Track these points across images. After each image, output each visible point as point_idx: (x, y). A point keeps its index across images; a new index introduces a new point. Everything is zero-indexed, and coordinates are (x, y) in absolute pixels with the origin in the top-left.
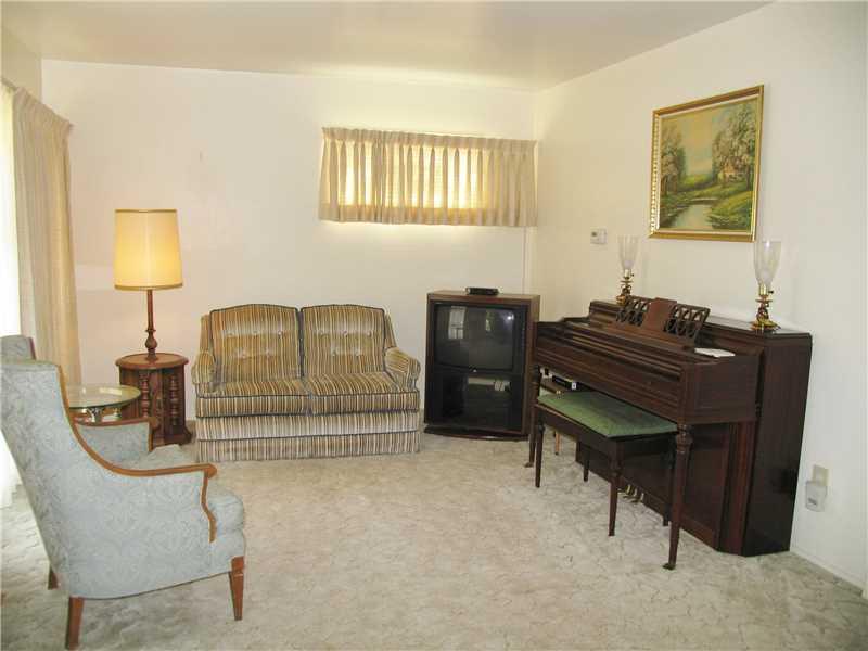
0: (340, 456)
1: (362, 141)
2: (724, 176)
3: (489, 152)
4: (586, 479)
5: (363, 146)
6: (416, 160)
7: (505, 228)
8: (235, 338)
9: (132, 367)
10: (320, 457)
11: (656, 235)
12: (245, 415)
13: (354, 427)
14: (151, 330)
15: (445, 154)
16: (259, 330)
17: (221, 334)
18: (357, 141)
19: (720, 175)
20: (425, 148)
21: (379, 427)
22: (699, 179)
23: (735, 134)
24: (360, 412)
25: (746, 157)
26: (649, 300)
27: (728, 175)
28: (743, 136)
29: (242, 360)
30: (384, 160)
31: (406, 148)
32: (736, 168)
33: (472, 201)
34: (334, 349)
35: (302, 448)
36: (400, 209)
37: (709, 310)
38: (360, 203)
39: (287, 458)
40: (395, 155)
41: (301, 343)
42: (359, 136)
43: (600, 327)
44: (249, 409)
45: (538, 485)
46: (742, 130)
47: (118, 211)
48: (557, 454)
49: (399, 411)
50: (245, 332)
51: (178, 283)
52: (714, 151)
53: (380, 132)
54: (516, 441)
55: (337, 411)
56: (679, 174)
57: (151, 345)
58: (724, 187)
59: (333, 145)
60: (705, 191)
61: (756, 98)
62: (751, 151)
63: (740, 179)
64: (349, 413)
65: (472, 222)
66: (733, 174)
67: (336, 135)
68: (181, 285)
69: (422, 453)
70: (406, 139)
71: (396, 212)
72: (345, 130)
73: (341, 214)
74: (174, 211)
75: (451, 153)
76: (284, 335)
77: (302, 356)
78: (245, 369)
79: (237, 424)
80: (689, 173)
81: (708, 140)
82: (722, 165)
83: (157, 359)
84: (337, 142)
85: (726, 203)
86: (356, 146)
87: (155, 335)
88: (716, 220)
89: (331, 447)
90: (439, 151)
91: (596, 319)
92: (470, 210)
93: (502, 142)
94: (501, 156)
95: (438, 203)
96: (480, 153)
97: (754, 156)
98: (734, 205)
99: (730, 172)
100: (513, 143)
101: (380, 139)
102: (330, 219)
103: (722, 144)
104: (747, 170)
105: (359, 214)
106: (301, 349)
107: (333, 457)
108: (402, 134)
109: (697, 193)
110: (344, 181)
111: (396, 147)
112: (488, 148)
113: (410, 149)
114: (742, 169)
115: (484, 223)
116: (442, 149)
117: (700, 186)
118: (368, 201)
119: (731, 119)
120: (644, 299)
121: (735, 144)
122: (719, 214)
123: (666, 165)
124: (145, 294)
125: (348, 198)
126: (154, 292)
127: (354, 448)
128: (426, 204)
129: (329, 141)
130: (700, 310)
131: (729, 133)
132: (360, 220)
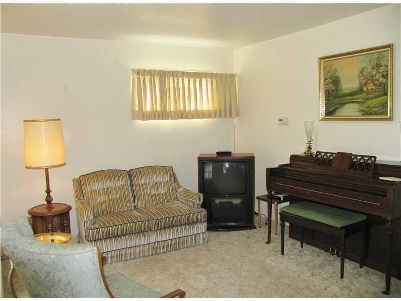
0: (169, 251)
1: (154, 76)
2: (368, 89)
3: (216, 80)
4: (302, 247)
5: (154, 79)
6: (181, 86)
7: (224, 119)
8: (96, 190)
9: (41, 215)
10: (159, 254)
11: (323, 120)
12: (117, 236)
13: (176, 234)
14: (48, 191)
15: (195, 81)
16: (108, 184)
17: (88, 189)
18: (151, 76)
19: (365, 89)
20: (185, 79)
21: (188, 232)
22: (351, 91)
23: (374, 68)
24: (177, 226)
25: (381, 80)
26: (333, 153)
27: (370, 88)
28: (379, 69)
29: (101, 203)
30: (165, 85)
31: (176, 79)
32: (375, 85)
33: (209, 106)
34: (150, 191)
35: (149, 250)
36: (174, 112)
37: (375, 157)
38: (155, 109)
39: (140, 257)
40: (171, 83)
41: (132, 189)
42: (152, 73)
43: (305, 168)
44: (118, 232)
45: (283, 254)
46: (378, 66)
47: (25, 121)
48: (276, 234)
49: (197, 222)
50: (101, 187)
51: (64, 162)
52: (360, 77)
53: (163, 71)
54: (251, 229)
55: (166, 227)
56: (337, 89)
57: (49, 200)
58: (368, 95)
59: (139, 78)
60: (355, 97)
61: (387, 50)
62: (385, 76)
63: (378, 90)
64: (172, 227)
65: (209, 117)
66: (374, 88)
67: (140, 73)
68: (65, 164)
69: (209, 243)
70: (176, 74)
71: (173, 114)
72: (145, 70)
73: (145, 116)
74: (59, 120)
75: (198, 81)
76: (123, 186)
77: (134, 197)
78: (104, 207)
79: (112, 242)
80: (343, 88)
81: (356, 72)
82: (366, 84)
83: (53, 208)
84: (141, 77)
85: (370, 102)
86: (151, 79)
87: (51, 193)
88: (364, 111)
89: (164, 247)
90: (192, 80)
91: (295, 164)
92: (209, 111)
93: (221, 75)
94: (221, 82)
95: (193, 108)
96: (212, 81)
97: (387, 79)
98: (375, 103)
99: (371, 87)
100: (226, 75)
101: (164, 75)
102: (138, 119)
103: (365, 73)
104: (383, 85)
105: (155, 116)
106: (133, 193)
107: (164, 253)
108: (174, 72)
109: (350, 98)
110: (146, 98)
111: (171, 79)
112: (210, 78)
113: (178, 80)
114: (379, 85)
115: (215, 117)
116: (193, 79)
117: (351, 94)
118: (159, 108)
119: (370, 61)
120: (329, 153)
121: (374, 73)
122: (366, 108)
123: (328, 84)
124: (44, 170)
125: (148, 108)
126: (49, 169)
127: (176, 246)
128: (187, 109)
129: (136, 76)
130: (370, 157)
131: (369, 68)
132: (155, 119)
